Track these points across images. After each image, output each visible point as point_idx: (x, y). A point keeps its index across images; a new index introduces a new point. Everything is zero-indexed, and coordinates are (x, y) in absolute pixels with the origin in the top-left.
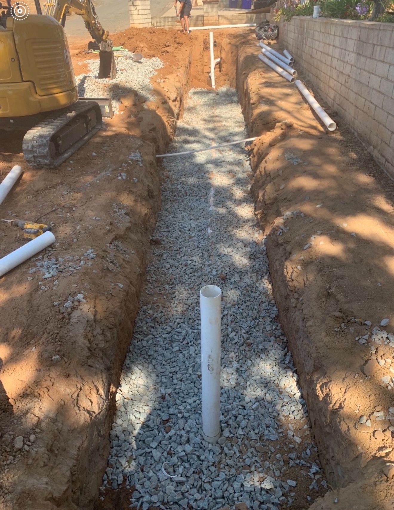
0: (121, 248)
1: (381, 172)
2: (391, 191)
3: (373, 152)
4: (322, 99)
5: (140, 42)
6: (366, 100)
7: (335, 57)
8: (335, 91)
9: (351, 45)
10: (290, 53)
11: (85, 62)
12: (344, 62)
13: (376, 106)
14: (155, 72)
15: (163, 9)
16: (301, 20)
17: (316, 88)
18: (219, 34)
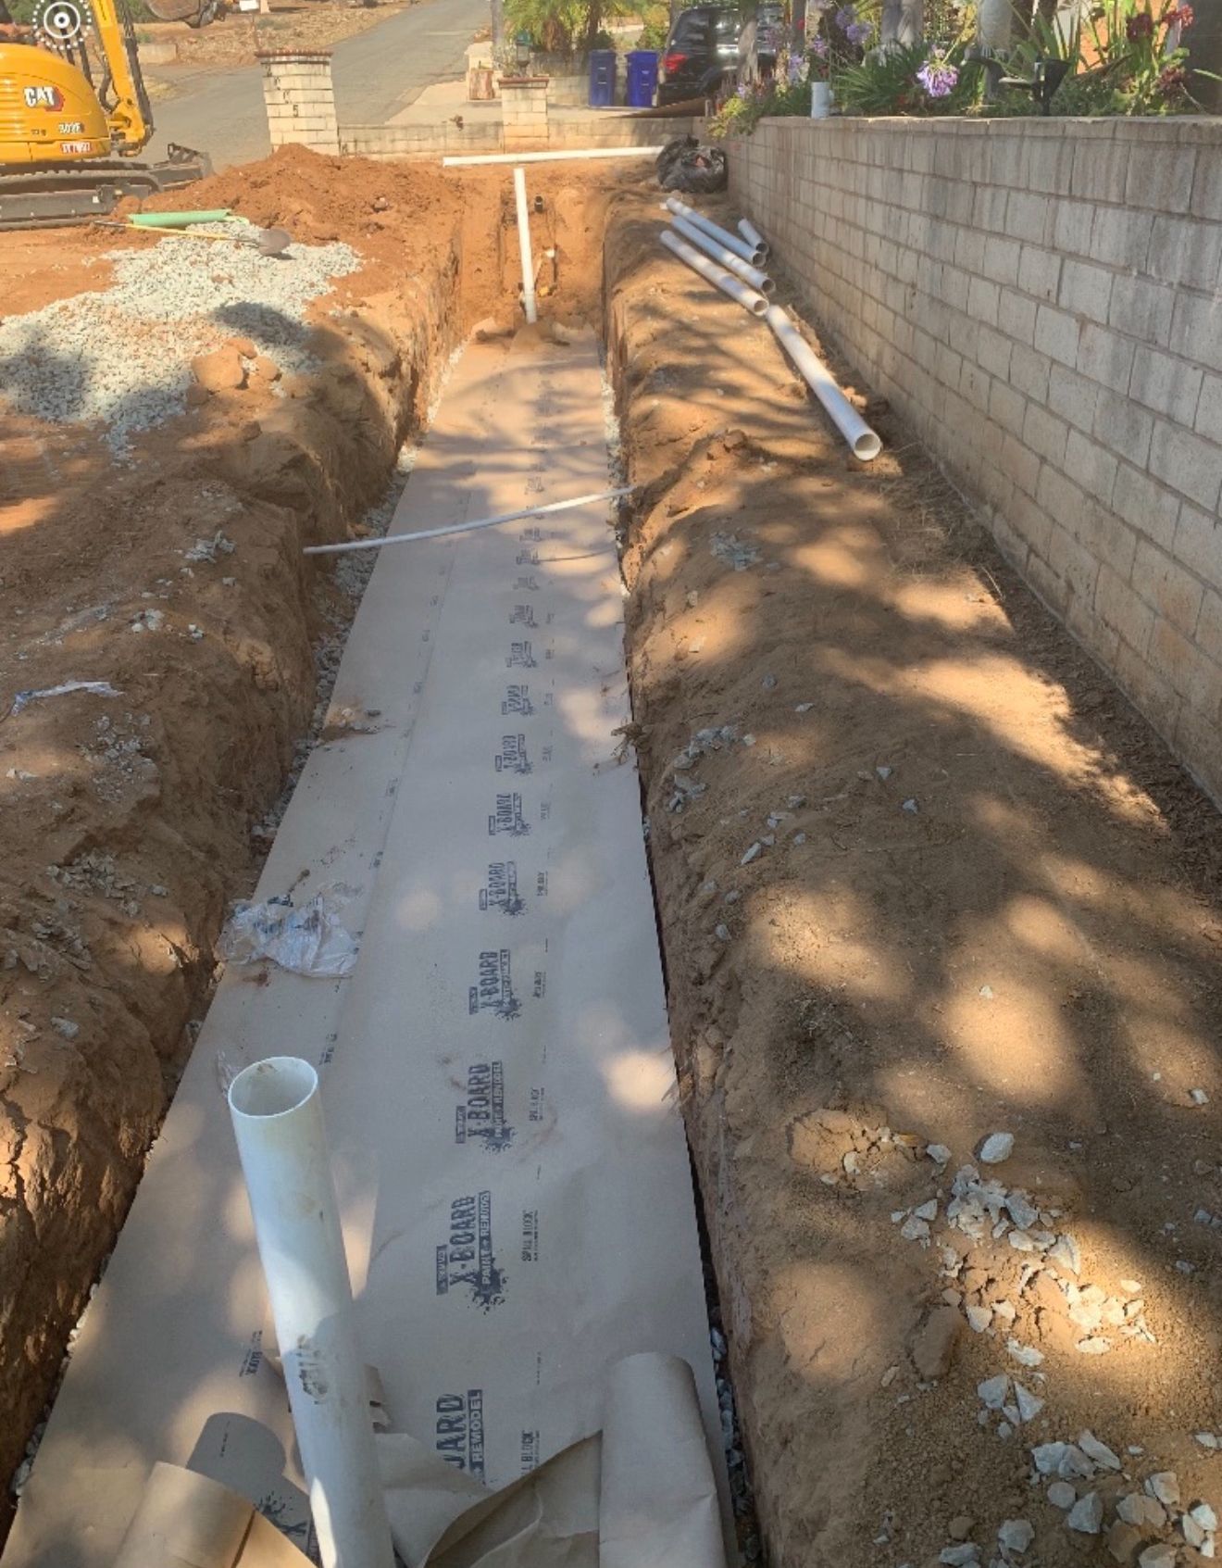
0: (110, 879)
1: (1017, 590)
2: (1046, 650)
3: (993, 522)
4: (846, 363)
5: (290, 196)
6: (963, 357)
7: (872, 233)
8: (879, 335)
9: (915, 191)
10: (758, 228)
11: (105, 256)
12: (898, 245)
13: (993, 376)
14: (326, 284)
15: (387, 107)
16: (780, 128)
17: (829, 330)
18: (551, 177)
